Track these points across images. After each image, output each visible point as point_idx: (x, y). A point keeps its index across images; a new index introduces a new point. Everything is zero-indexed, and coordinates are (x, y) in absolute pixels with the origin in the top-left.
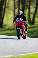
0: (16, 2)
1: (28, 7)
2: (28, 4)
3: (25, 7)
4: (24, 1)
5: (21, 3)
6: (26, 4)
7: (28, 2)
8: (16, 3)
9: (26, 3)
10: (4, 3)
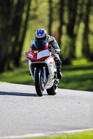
0: (53, 5)
1: (84, 17)
2: (84, 10)
3: (77, 18)
4: (73, 4)
5: (66, 8)
6: (79, 12)
7: (85, 7)
8: (55, 7)
9: (79, 7)
10: (26, 8)
